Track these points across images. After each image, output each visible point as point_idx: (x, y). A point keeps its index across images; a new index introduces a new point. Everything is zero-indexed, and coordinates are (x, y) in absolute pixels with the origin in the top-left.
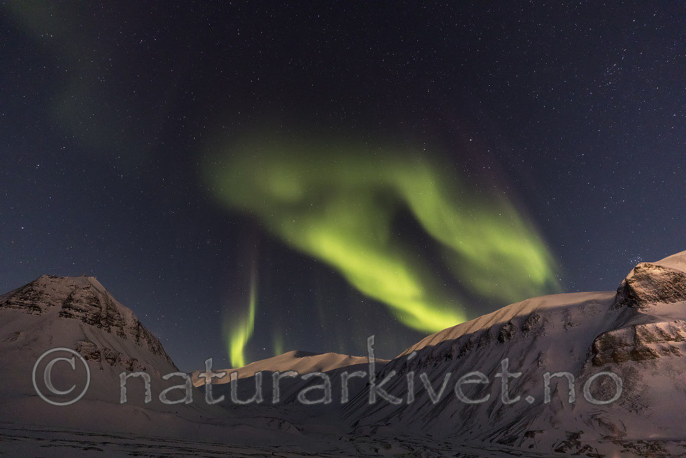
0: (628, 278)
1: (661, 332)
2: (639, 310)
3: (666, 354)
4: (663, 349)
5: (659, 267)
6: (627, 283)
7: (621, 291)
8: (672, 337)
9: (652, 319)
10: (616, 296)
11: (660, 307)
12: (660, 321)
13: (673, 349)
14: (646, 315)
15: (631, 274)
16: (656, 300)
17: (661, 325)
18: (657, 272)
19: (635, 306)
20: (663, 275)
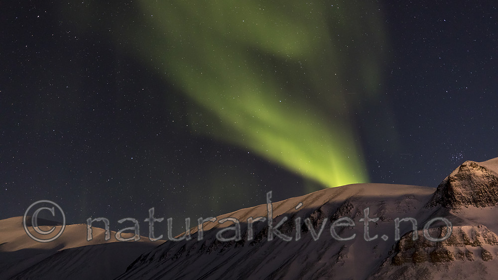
0: (452, 175)
1: (463, 235)
2: (451, 212)
3: (460, 257)
4: (460, 253)
5: (483, 168)
6: (449, 182)
7: (441, 189)
8: (471, 241)
9: (459, 221)
10: (435, 194)
11: (470, 210)
12: (466, 224)
13: (468, 253)
14: (455, 217)
15: (456, 172)
16: (469, 202)
17: (466, 229)
18: (479, 173)
19: (449, 206)
20: (483, 177)
